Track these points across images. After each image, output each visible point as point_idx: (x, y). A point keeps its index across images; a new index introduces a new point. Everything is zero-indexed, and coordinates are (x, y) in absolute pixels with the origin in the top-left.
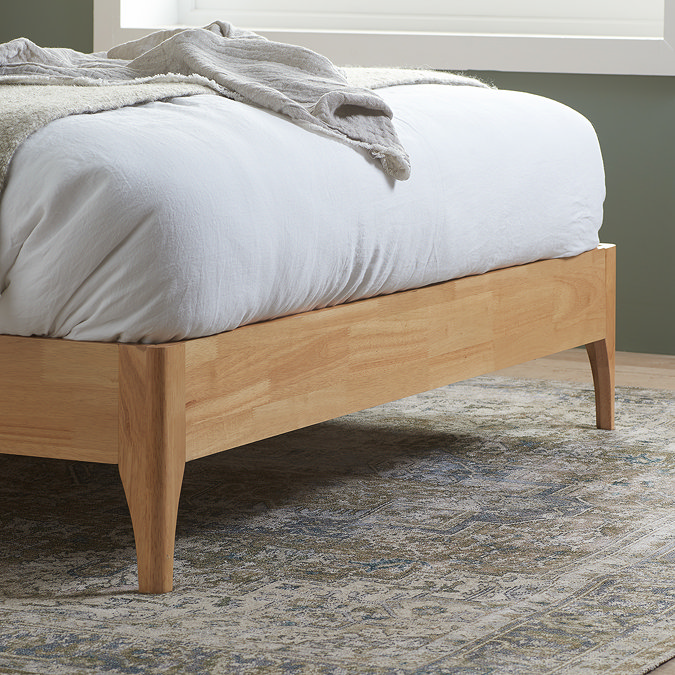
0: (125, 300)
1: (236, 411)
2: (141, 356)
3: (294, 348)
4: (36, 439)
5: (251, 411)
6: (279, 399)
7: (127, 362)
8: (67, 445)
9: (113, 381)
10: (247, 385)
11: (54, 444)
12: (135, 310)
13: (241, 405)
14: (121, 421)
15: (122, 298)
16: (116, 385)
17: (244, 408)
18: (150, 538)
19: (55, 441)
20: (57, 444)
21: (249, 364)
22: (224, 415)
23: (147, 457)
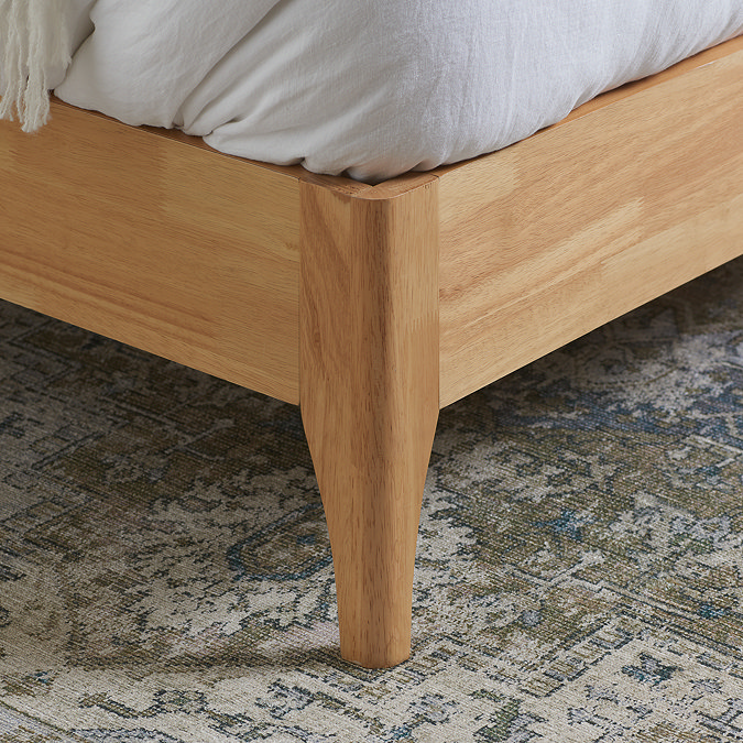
0: (309, 98)
1: (563, 277)
2: (340, 211)
3: (698, 124)
4: (152, 321)
5: (597, 269)
6: (663, 228)
7: (314, 216)
8: (206, 347)
9: (290, 246)
10: (590, 220)
11: (183, 339)
12: (332, 115)
13: (574, 263)
14: (304, 326)
15: (303, 93)
16: (295, 255)
17: (581, 266)
18: (360, 563)
19: (186, 333)
20: (190, 341)
21: (595, 181)
22: (533, 292)
23: (354, 407)
